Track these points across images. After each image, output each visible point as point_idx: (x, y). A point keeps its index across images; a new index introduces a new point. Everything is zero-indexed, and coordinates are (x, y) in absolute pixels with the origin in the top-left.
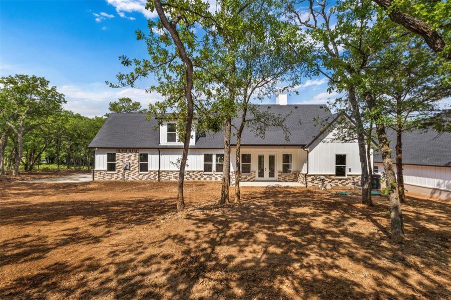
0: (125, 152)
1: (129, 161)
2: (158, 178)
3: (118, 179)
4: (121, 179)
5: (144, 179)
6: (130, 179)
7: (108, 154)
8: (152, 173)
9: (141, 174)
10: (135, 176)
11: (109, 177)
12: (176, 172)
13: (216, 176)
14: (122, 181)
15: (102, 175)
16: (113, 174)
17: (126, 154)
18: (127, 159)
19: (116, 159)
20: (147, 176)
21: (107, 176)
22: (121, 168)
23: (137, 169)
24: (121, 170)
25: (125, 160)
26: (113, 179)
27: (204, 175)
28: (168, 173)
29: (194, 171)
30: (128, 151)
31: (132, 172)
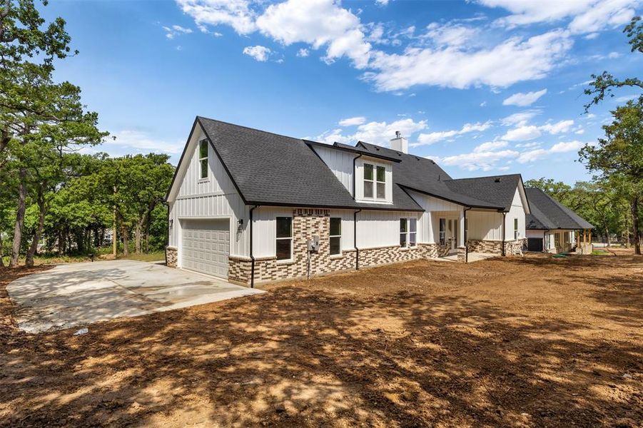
0: (309, 215)
1: (317, 234)
2: (355, 264)
3: (299, 275)
4: (304, 274)
5: (338, 269)
6: (318, 272)
7: (278, 219)
8: (348, 255)
9: (334, 260)
10: (326, 264)
11: (281, 273)
12: (375, 251)
13: (412, 253)
14: (305, 278)
15: (269, 271)
16: (290, 265)
17: (310, 218)
18: (313, 229)
19: (293, 230)
20: (341, 262)
21: (280, 270)
22: (304, 249)
23: (328, 249)
24: (304, 253)
25: (309, 232)
26: (290, 277)
27: (403, 251)
28: (367, 253)
29: (393, 248)
30: (314, 212)
31: (321, 257)
